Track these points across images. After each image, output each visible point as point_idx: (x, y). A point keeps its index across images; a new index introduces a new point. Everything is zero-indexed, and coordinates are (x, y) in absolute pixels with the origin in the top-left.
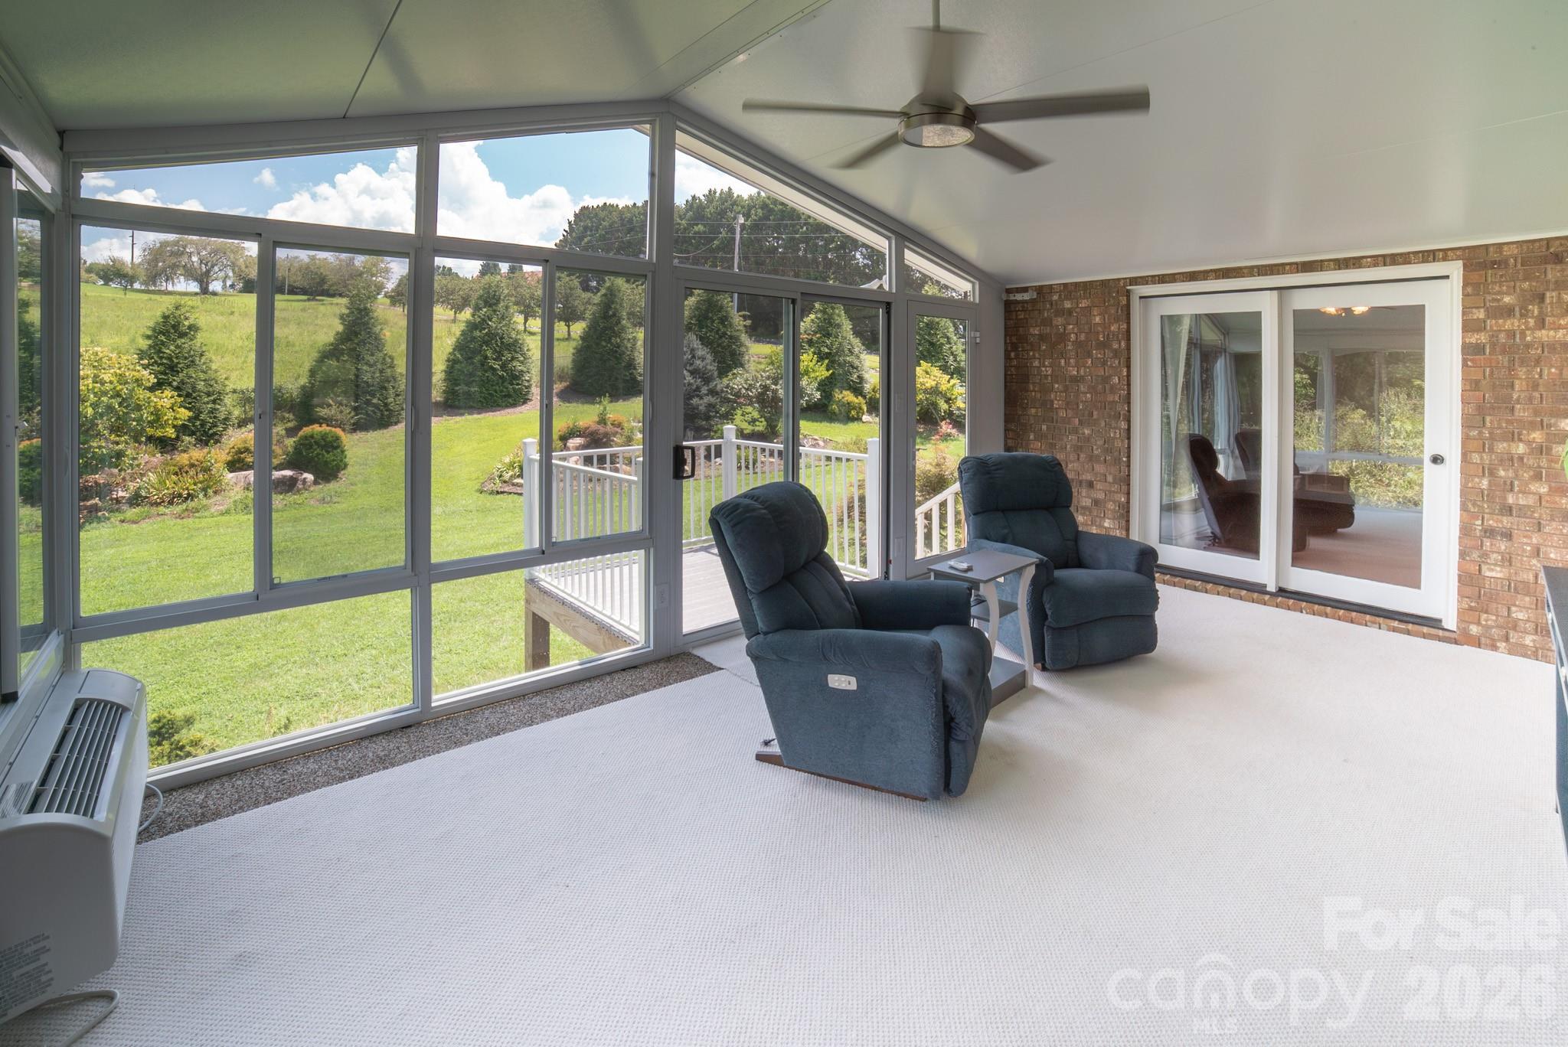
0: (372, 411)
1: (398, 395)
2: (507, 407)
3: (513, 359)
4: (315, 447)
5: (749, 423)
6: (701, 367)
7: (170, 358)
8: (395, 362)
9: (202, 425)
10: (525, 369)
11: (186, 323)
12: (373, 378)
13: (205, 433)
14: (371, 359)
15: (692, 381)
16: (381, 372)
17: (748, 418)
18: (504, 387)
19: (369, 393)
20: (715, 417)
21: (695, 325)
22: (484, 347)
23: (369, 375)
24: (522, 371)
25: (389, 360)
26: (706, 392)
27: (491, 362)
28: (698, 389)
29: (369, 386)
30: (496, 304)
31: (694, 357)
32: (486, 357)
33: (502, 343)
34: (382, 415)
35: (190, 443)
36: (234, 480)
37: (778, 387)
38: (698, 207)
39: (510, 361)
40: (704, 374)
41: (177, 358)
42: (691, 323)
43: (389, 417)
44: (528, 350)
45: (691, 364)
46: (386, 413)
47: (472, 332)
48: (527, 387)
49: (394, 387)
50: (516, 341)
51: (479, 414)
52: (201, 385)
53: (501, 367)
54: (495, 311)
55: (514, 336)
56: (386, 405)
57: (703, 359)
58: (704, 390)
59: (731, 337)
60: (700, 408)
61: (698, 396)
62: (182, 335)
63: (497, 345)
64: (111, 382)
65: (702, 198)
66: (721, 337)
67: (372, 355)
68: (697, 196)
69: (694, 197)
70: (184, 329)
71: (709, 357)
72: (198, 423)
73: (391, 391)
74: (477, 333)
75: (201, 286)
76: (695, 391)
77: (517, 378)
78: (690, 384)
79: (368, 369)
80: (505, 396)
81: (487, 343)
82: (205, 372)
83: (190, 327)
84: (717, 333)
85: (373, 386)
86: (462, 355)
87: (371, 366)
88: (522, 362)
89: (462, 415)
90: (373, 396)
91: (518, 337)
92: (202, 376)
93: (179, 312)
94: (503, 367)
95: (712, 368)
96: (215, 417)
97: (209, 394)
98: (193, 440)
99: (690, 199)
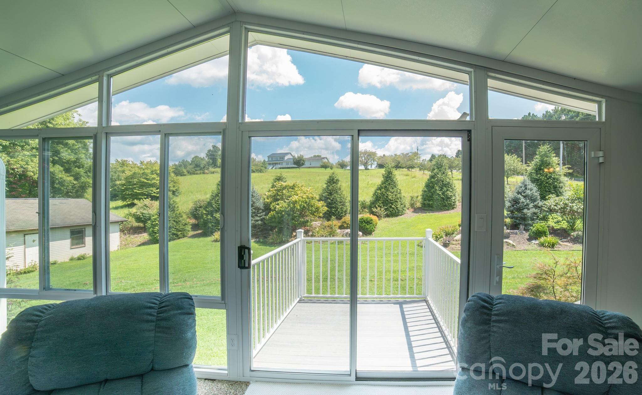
0: (392, 210)
1: (401, 204)
2: (445, 210)
3: (447, 190)
4: (364, 223)
5: (555, 223)
6: (529, 194)
7: (330, 190)
8: (401, 192)
9: (338, 213)
10: (453, 195)
11: (336, 179)
12: (392, 197)
13: (339, 216)
14: (392, 191)
15: (525, 201)
16: (396, 195)
17: (555, 220)
18: (444, 202)
19: (391, 203)
20: (536, 219)
21: (534, 173)
22: (436, 186)
23: (391, 196)
24: (451, 195)
25: (399, 191)
26: (532, 206)
27: (438, 192)
28: (528, 205)
29: (391, 201)
30: (441, 167)
31: (526, 189)
32: (436, 190)
33: (443, 184)
34: (396, 212)
35: (334, 219)
36: (340, 232)
37: (574, 204)
38: (549, 116)
39: (446, 191)
40: (531, 197)
41: (332, 190)
42: (532, 172)
43: (398, 213)
44: (454, 187)
45: (524, 193)
46: (397, 211)
47: (431, 179)
48: (453, 202)
49: (400, 201)
50: (449, 183)
51: (433, 213)
52: (338, 199)
53: (442, 194)
54: (440, 171)
55: (448, 181)
56: (397, 208)
57: (531, 190)
58: (531, 205)
59: (554, 179)
60: (528, 214)
61: (527, 208)
62: (334, 183)
63: (441, 185)
64: (305, 198)
65: (551, 112)
66: (548, 179)
67: (393, 189)
68: (549, 111)
69: (547, 112)
70: (335, 181)
71: (535, 189)
72: (337, 212)
73: (399, 203)
74: (433, 180)
75: (365, 167)
76: (525, 206)
77: (449, 198)
78: (523, 202)
79: (391, 194)
80: (445, 206)
81: (436, 184)
82: (340, 195)
83: (337, 180)
84: (546, 176)
85: (392, 200)
86: (427, 189)
87: (392, 193)
88: (452, 192)
89: (426, 213)
90: (392, 204)
91: (450, 181)
92: (339, 196)
93: (334, 175)
94: (443, 194)
95: (536, 194)
96: (342, 210)
97: (341, 202)
98: (335, 218)
99: (545, 113)
